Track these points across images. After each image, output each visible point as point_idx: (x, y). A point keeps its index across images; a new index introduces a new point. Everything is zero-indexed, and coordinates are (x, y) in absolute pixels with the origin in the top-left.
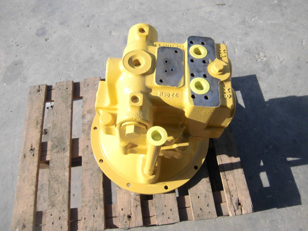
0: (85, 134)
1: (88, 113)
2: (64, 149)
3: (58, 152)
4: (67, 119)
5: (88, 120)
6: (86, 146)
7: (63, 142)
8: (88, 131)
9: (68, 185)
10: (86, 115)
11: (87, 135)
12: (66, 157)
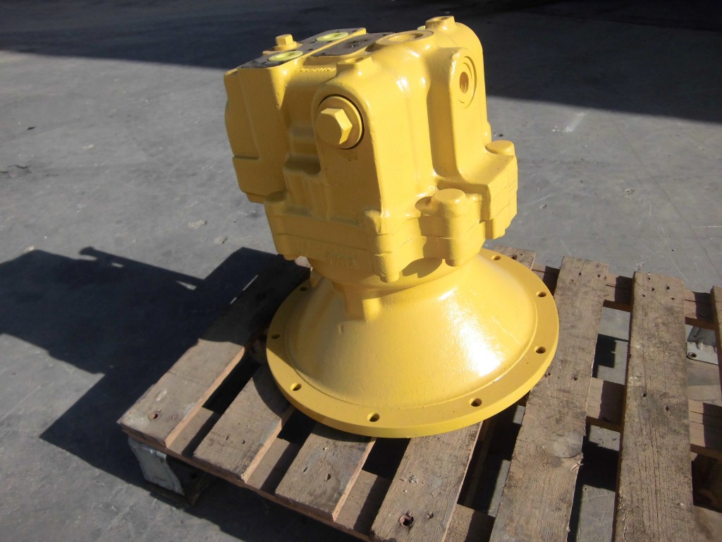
0: (576, 407)
1: (559, 458)
2: (645, 395)
3: (665, 395)
4: (637, 470)
5: (561, 439)
6: (578, 381)
7: (649, 411)
8: (566, 410)
9: (634, 328)
10: (567, 455)
11: (573, 403)
12: (638, 377)
